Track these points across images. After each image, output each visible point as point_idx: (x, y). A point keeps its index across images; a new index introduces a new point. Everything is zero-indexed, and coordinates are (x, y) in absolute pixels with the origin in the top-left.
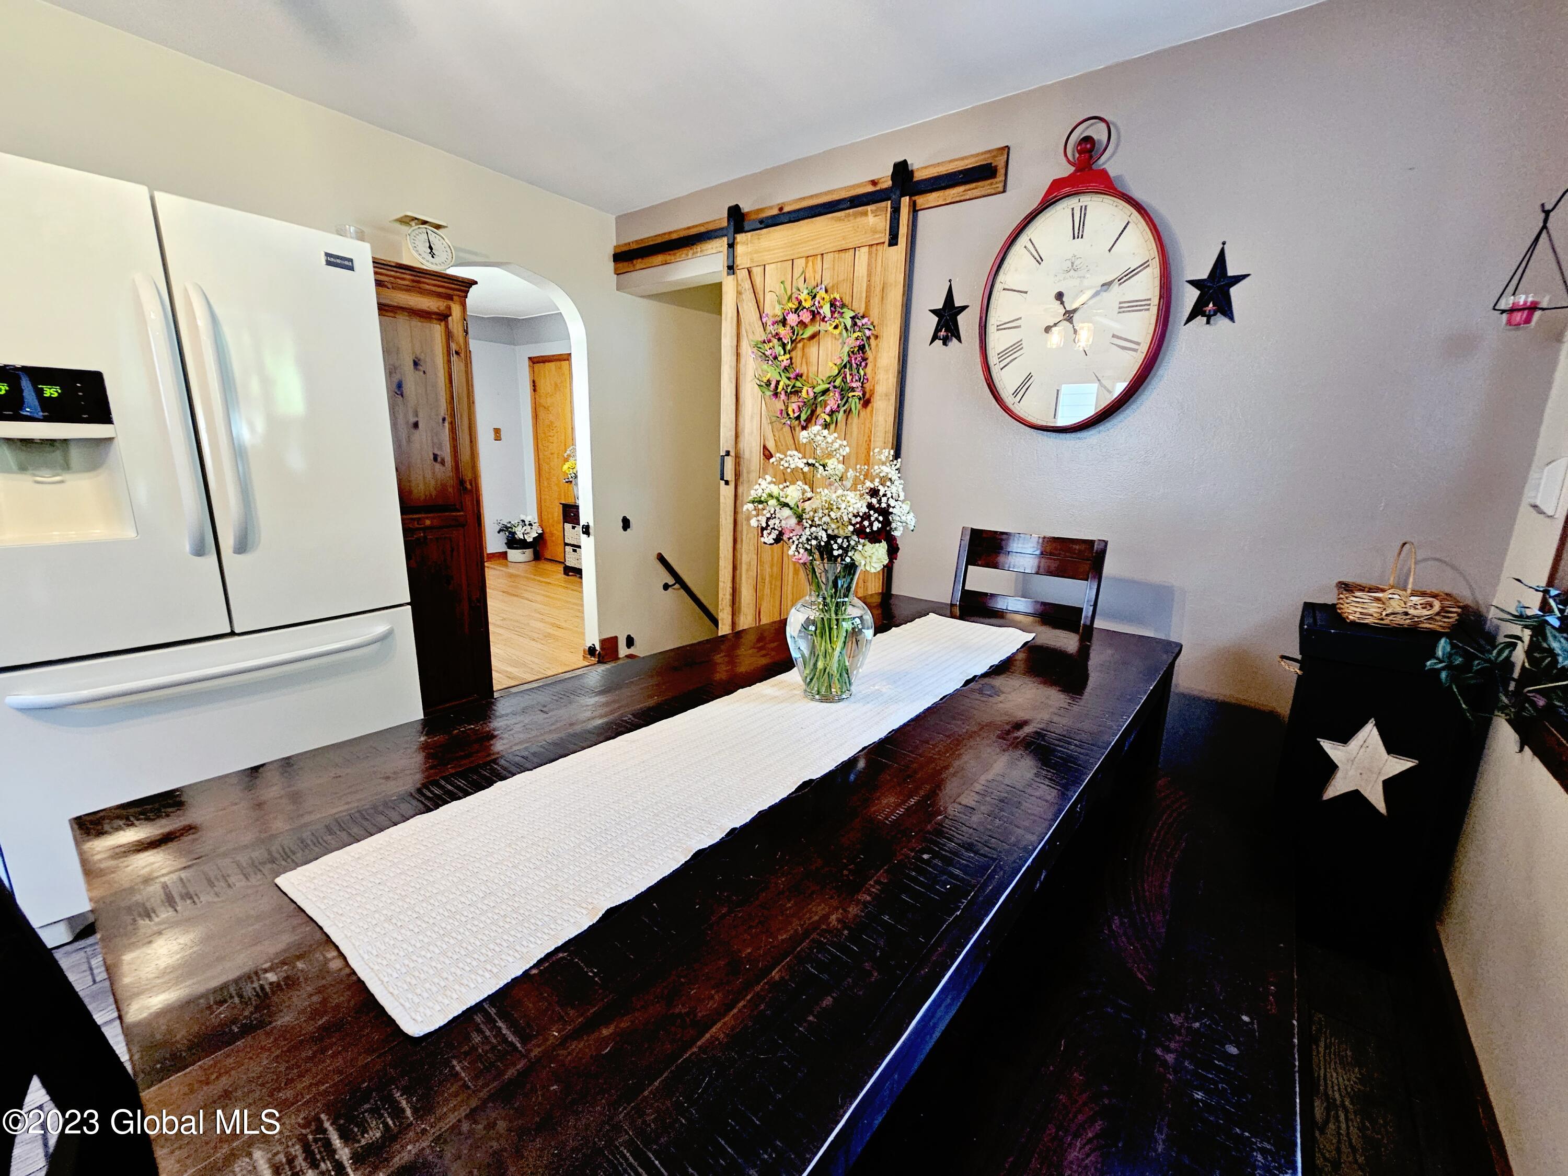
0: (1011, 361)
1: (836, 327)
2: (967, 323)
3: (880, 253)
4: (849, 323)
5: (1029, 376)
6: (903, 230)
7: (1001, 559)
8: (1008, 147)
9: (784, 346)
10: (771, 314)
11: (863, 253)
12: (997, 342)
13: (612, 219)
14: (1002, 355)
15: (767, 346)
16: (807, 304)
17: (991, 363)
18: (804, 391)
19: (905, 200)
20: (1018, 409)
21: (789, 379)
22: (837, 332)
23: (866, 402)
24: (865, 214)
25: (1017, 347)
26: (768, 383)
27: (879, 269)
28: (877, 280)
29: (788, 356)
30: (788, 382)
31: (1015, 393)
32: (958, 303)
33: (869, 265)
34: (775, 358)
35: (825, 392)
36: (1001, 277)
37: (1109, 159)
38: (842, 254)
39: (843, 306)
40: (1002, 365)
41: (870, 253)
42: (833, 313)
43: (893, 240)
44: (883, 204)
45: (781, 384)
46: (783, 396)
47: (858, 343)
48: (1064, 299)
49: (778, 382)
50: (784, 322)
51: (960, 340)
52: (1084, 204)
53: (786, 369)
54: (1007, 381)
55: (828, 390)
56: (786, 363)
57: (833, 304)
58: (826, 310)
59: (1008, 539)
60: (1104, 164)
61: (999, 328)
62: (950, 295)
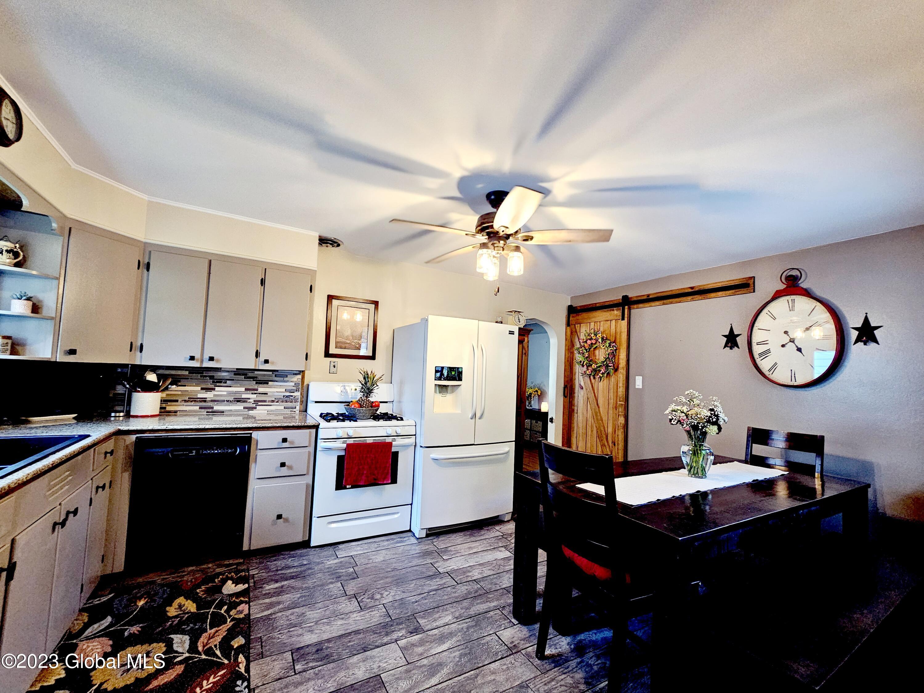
0: (766, 357)
1: (603, 346)
2: (742, 341)
3: (619, 323)
4: (608, 345)
5: (776, 364)
6: (626, 316)
7: (770, 442)
8: (754, 277)
9: (586, 350)
10: (582, 338)
11: (613, 322)
12: (757, 350)
13: (569, 297)
14: (761, 355)
15: (580, 349)
16: (594, 338)
17: (756, 358)
18: (593, 365)
19: (626, 307)
20: (772, 377)
21: (588, 361)
22: (604, 347)
23: (616, 370)
24: (613, 310)
25: (768, 351)
26: (581, 362)
27: (619, 326)
28: (618, 330)
29: (587, 353)
30: (587, 362)
31: (770, 370)
32: (736, 333)
33: (615, 325)
34: (583, 354)
35: (600, 366)
36: (756, 324)
37: (802, 282)
38: (606, 322)
39: (607, 339)
40: (761, 358)
41: (616, 322)
42: (602, 341)
43: (623, 319)
44: (619, 308)
45: (585, 363)
46: (585, 367)
47: (612, 351)
48: (789, 334)
49: (584, 362)
50: (586, 342)
51: (738, 348)
52: (793, 298)
53: (587, 357)
54: (765, 365)
55: (601, 366)
56: (587, 356)
57: (602, 338)
58: (600, 340)
59: (772, 433)
60: (801, 283)
61: (758, 344)
62: (731, 330)
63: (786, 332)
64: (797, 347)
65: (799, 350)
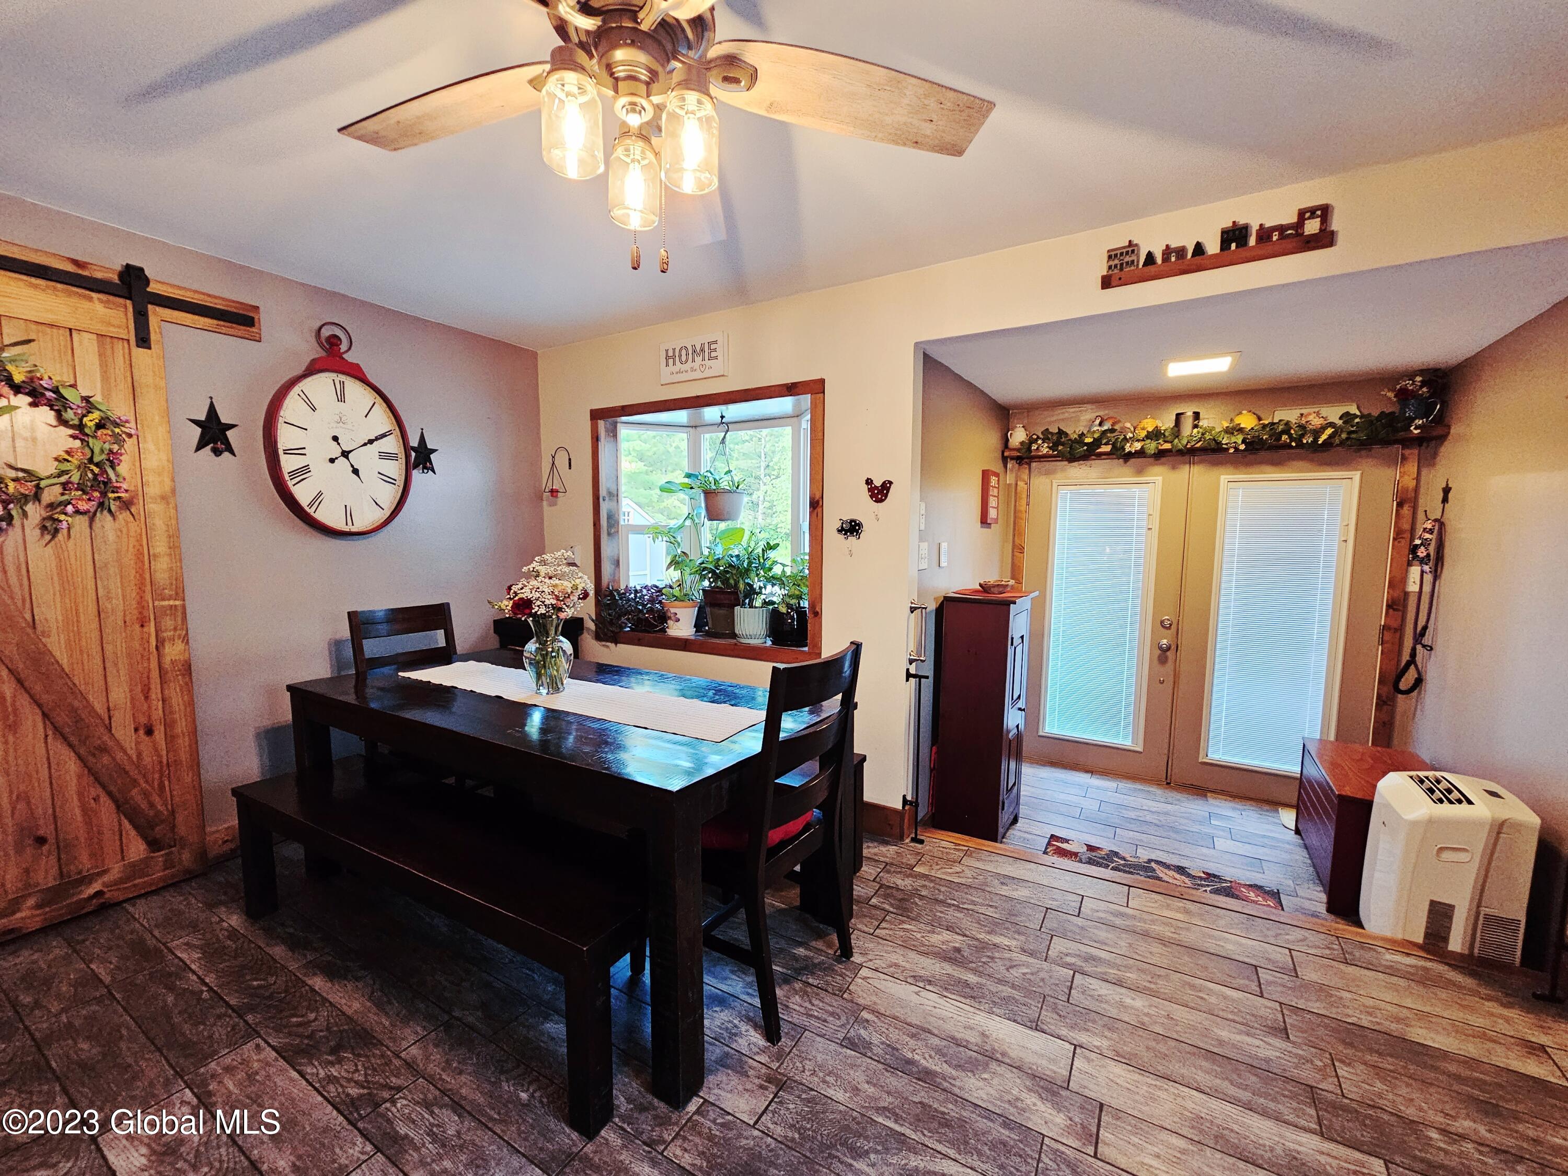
0: (304, 479)
5: (320, 494)
6: (154, 336)
8: (258, 308)
12: (288, 464)
14: (293, 474)
17: (285, 480)
20: (316, 517)
23: (125, 504)
25: (305, 469)
31: (312, 503)
32: (223, 421)
33: (100, 355)
36: (280, 414)
40: (296, 481)
43: (143, 343)
44: (120, 300)
48: (340, 442)
52: (340, 379)
54: (303, 493)
61: (286, 452)
62: (212, 410)
63: (335, 439)
64: (352, 466)
65: (356, 472)
